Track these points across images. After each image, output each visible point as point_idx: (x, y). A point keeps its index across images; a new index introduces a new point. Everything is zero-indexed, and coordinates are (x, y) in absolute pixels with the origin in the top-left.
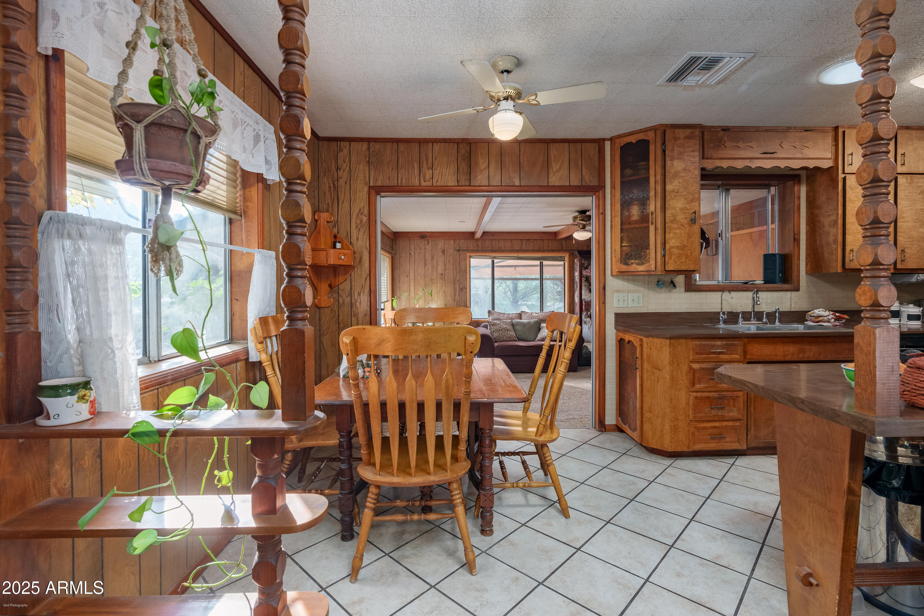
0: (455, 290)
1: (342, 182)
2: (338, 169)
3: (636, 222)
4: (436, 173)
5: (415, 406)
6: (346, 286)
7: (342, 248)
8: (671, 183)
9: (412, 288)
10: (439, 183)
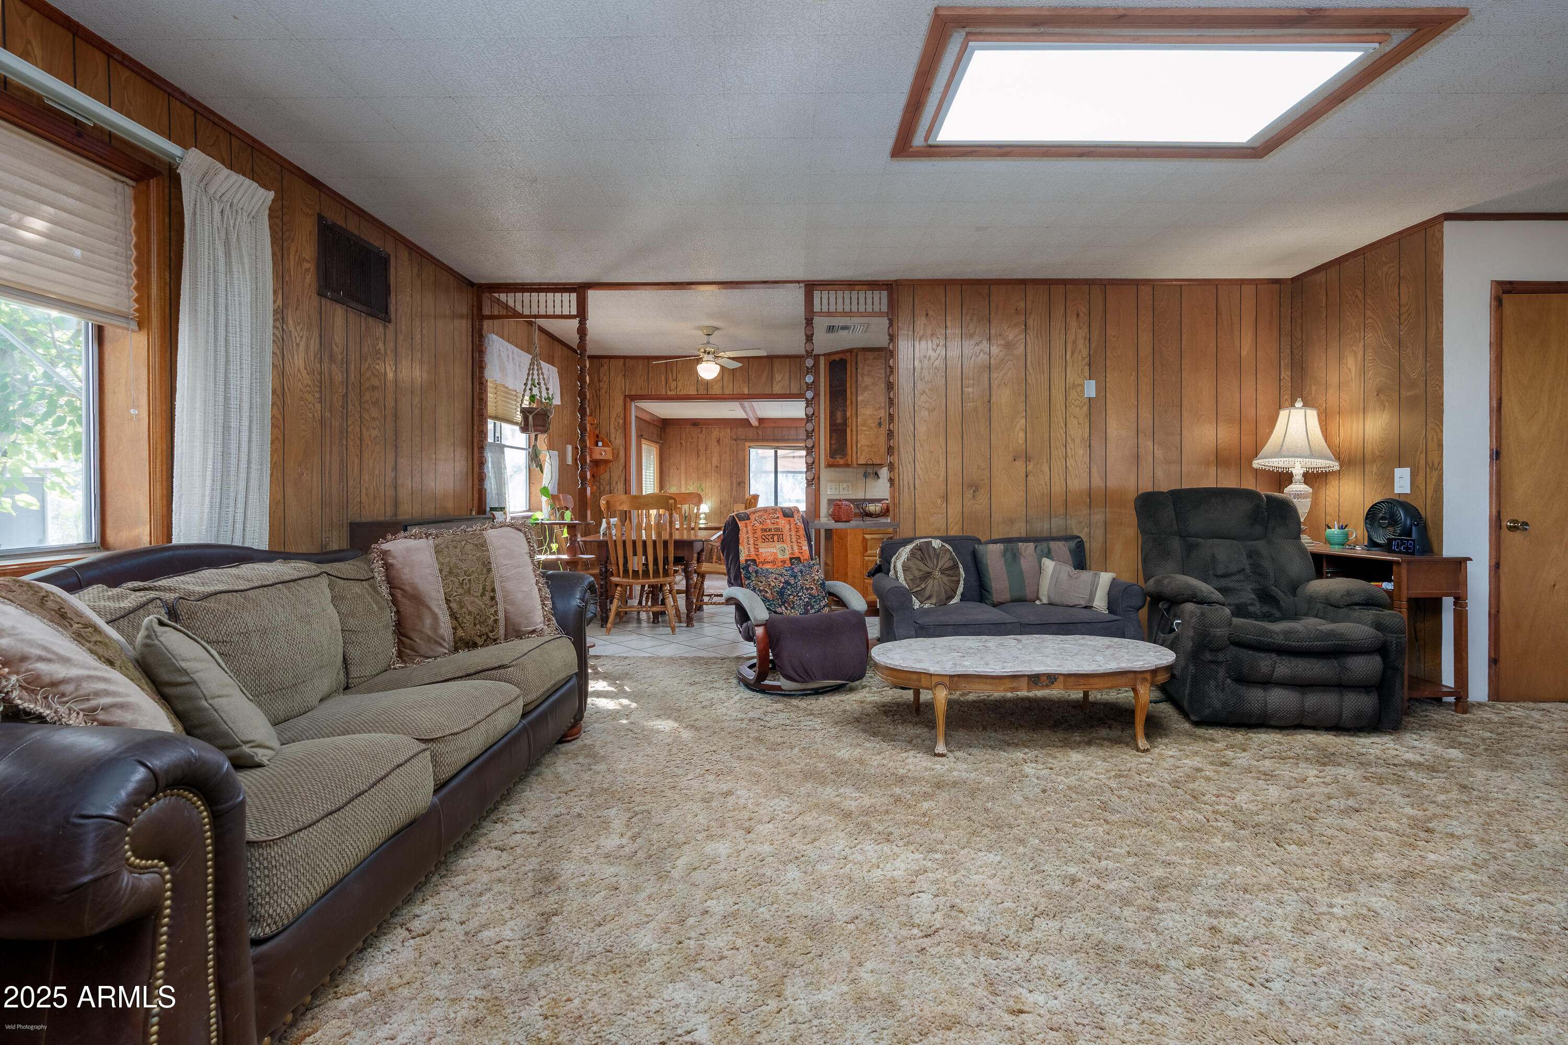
0: (732, 484)
1: (603, 391)
2: (599, 381)
3: (839, 424)
4: (680, 384)
5: (641, 544)
6: (605, 477)
7: (603, 446)
8: (862, 394)
9: (683, 482)
10: (681, 393)
